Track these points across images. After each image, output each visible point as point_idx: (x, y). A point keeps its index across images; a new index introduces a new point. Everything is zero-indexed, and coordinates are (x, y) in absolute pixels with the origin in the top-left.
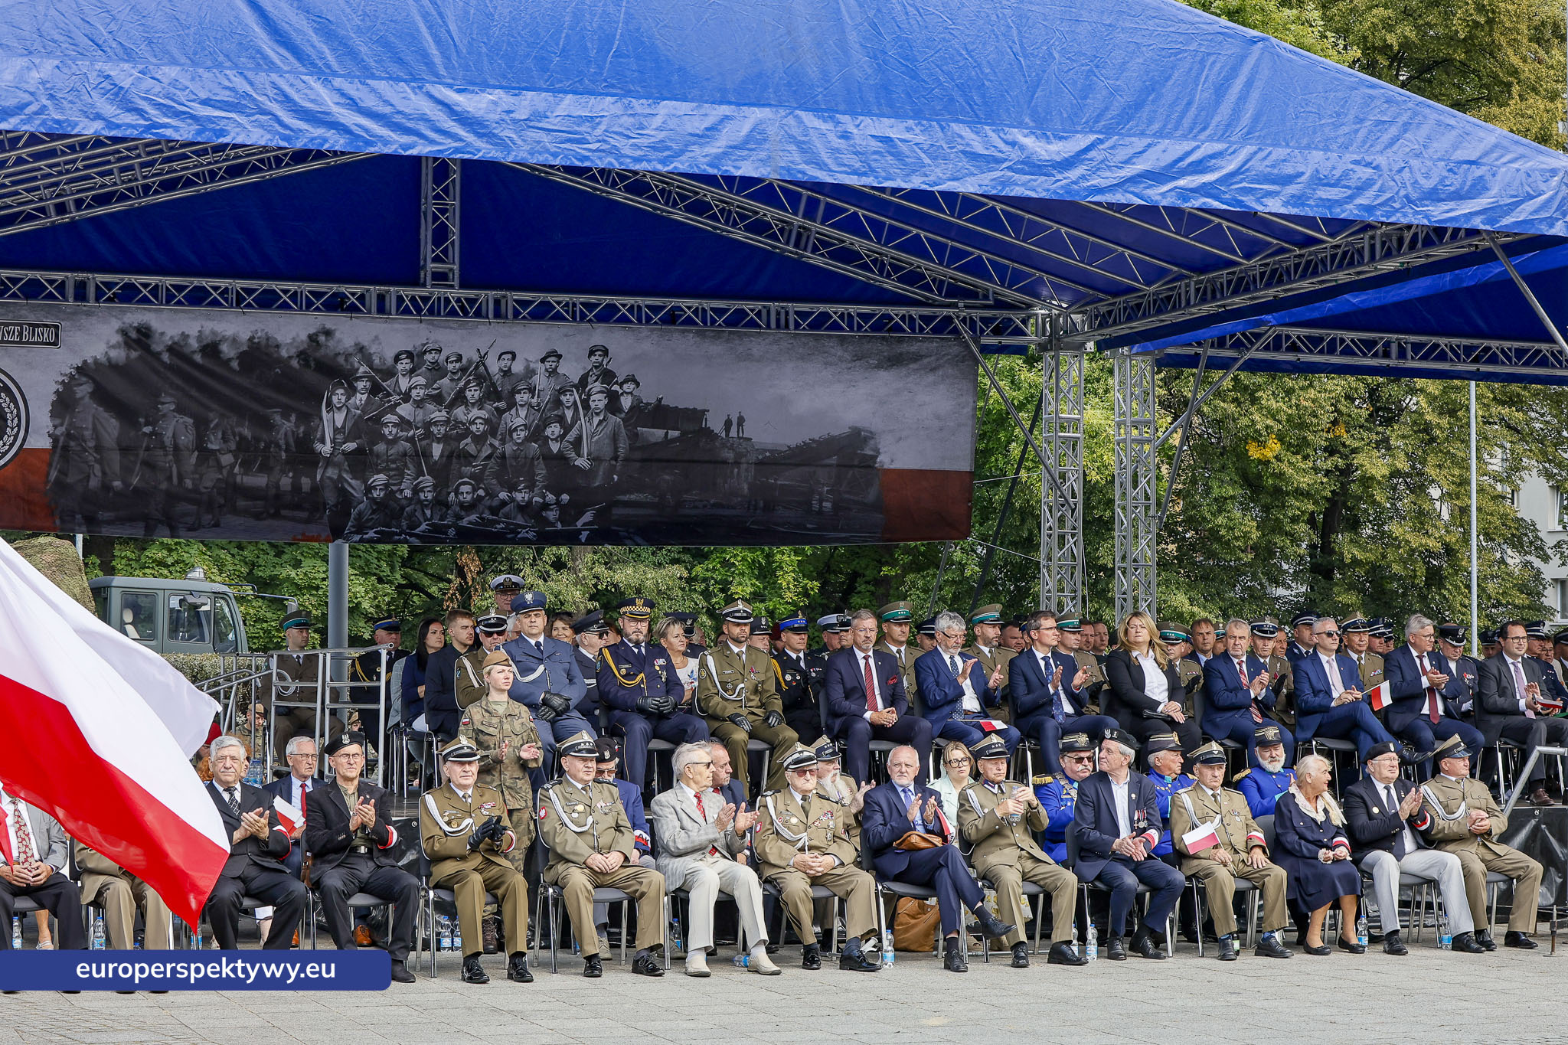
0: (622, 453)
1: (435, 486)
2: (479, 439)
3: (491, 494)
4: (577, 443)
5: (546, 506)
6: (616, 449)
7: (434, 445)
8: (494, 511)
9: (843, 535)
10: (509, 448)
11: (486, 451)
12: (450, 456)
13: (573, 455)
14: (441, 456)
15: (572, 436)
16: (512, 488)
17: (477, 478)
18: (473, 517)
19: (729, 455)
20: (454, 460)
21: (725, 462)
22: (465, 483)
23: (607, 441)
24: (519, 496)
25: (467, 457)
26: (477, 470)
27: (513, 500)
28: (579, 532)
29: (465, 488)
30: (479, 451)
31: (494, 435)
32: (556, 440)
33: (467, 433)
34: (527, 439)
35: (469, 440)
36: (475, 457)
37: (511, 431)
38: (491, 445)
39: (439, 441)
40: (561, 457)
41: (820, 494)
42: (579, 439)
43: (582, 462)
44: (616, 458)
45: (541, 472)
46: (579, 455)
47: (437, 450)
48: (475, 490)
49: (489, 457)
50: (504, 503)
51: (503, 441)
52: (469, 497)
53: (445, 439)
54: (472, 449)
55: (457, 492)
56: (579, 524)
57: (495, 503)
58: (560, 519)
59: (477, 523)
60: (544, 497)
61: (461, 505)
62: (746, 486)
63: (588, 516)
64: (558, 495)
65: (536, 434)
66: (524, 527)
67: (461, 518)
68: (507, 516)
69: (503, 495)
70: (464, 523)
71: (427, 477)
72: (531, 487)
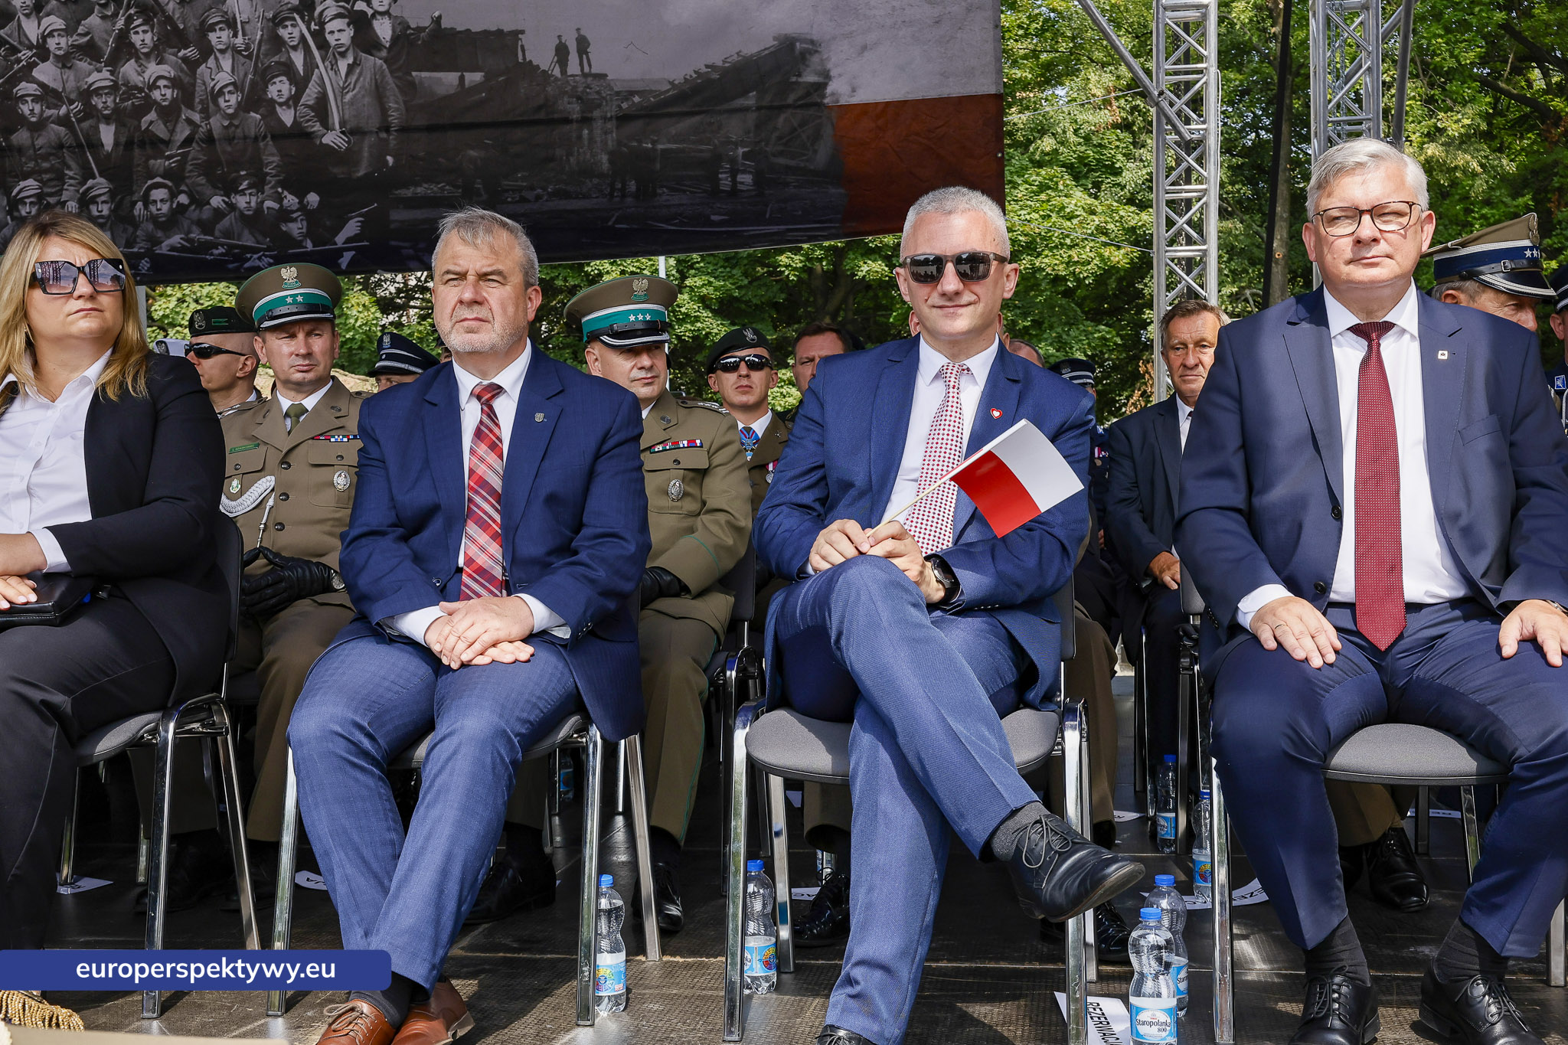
0: (395, 118)
1: (112, 193)
2: (169, 114)
3: (200, 202)
4: (321, 108)
5: (284, 215)
6: (384, 111)
7: (102, 127)
8: (207, 227)
9: (775, 228)
10: (217, 123)
11: (183, 132)
12: (129, 145)
13: (317, 127)
14: (116, 144)
15: (310, 94)
16: (230, 188)
17: (176, 178)
18: (176, 239)
19: (575, 109)
20: (137, 151)
21: (567, 121)
22: (157, 186)
23: (367, 100)
24: (241, 201)
25: (155, 144)
26: (172, 163)
27: (232, 207)
28: (339, 253)
29: (159, 194)
30: (172, 132)
31: (191, 107)
32: (286, 104)
33: (148, 104)
34: (244, 107)
35: (152, 116)
36: (167, 143)
37: (216, 95)
38: (189, 121)
39: (107, 120)
40: (299, 133)
41: (733, 161)
42: (322, 102)
43: (332, 138)
44: (387, 129)
45: (272, 159)
46: (327, 126)
47: (107, 135)
48: (173, 195)
49: (188, 141)
50: (219, 214)
51: (206, 114)
52: (165, 208)
53: (117, 117)
54: (160, 130)
55: (147, 201)
56: (340, 239)
57: (206, 214)
58: (309, 234)
59: (183, 249)
60: (279, 199)
61: (154, 219)
62: (605, 158)
63: (352, 228)
64: (301, 195)
65: (255, 98)
66: (254, 250)
67: (160, 243)
68: (228, 234)
69: (217, 201)
70: (164, 249)
71: (100, 180)
72: (258, 185)
